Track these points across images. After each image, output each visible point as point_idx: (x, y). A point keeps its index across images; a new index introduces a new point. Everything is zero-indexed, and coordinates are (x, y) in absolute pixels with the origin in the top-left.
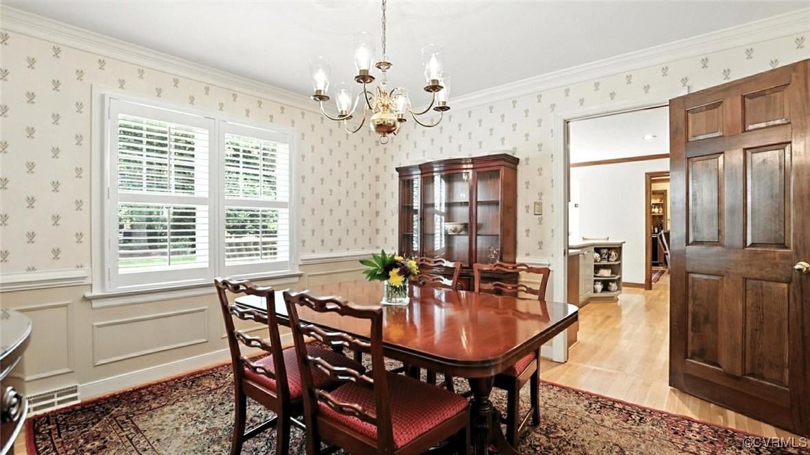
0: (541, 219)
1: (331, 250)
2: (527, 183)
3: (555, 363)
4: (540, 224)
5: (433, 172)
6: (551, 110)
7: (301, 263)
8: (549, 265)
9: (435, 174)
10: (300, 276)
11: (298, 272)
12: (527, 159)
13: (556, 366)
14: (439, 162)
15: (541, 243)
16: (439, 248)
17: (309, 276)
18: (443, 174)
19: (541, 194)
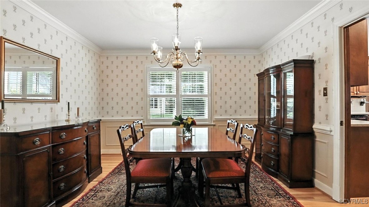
0: (327, 99)
1: (231, 115)
2: (320, 75)
3: (333, 200)
4: (327, 102)
5: (270, 74)
6: (332, 22)
7: (215, 120)
8: (331, 131)
9: (271, 75)
10: (214, 125)
11: (213, 124)
12: (319, 59)
13: (335, 202)
14: (273, 68)
15: (327, 116)
16: (273, 117)
17: (219, 126)
18: (275, 74)
19: (327, 82)
